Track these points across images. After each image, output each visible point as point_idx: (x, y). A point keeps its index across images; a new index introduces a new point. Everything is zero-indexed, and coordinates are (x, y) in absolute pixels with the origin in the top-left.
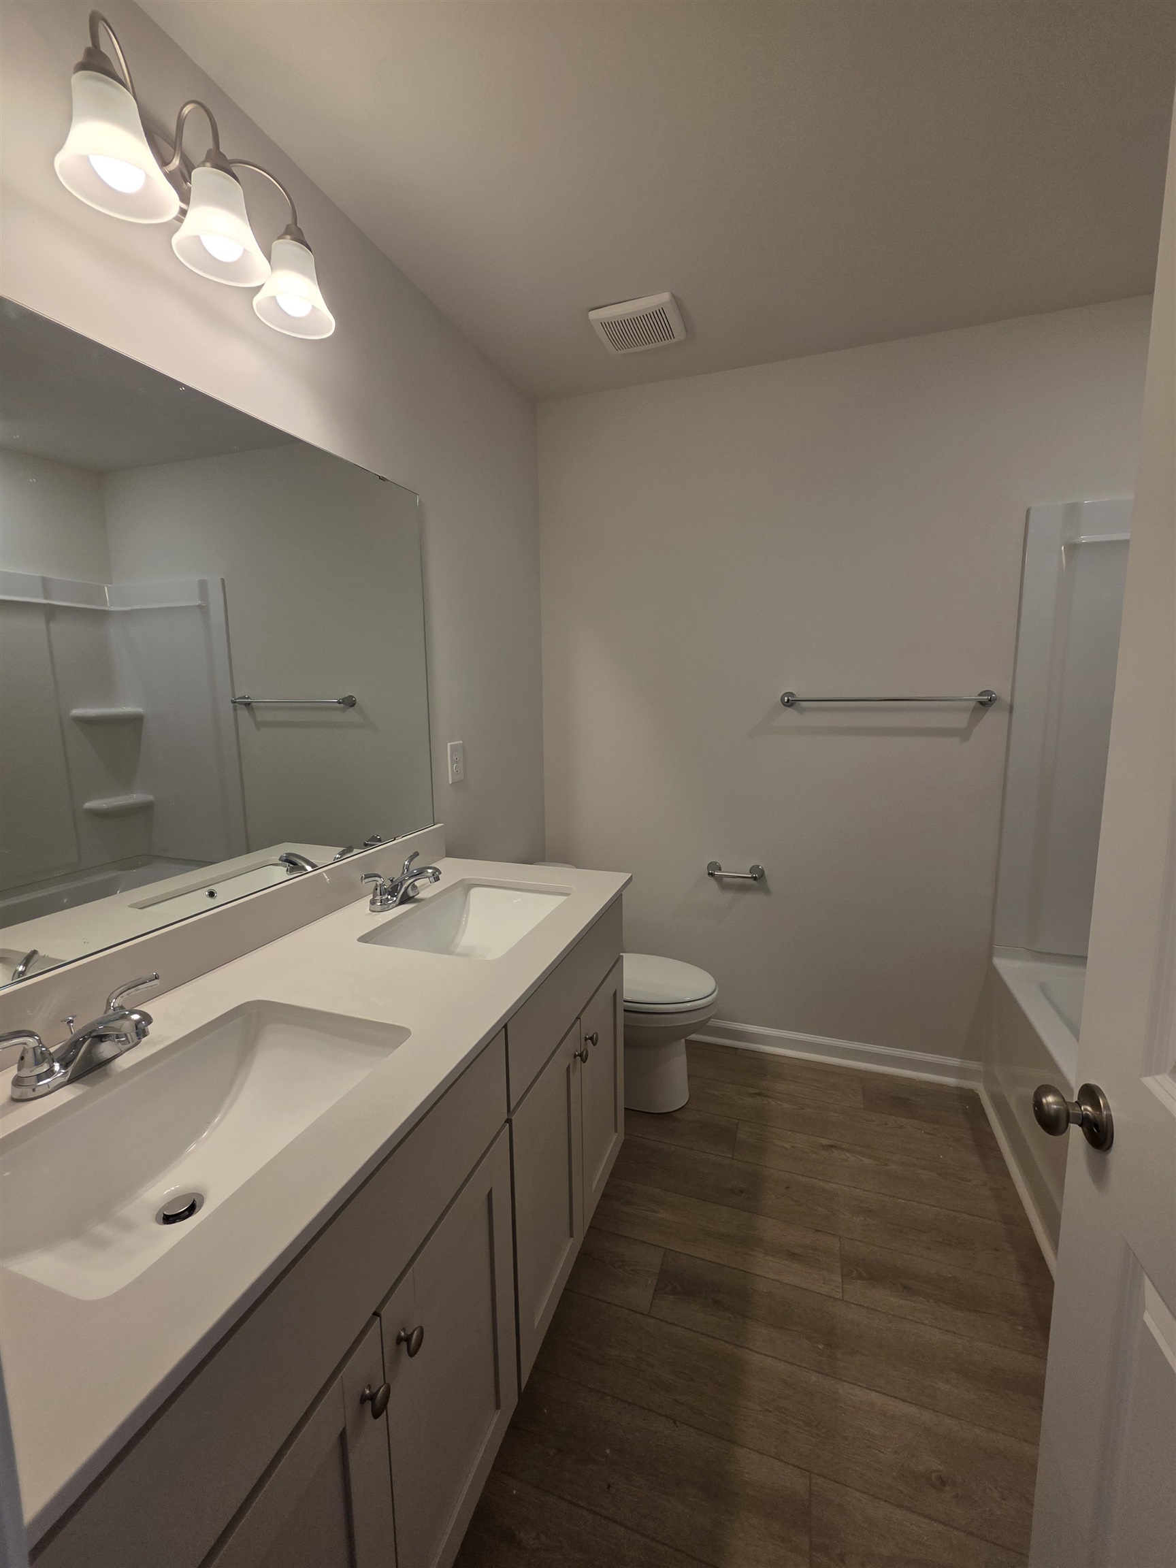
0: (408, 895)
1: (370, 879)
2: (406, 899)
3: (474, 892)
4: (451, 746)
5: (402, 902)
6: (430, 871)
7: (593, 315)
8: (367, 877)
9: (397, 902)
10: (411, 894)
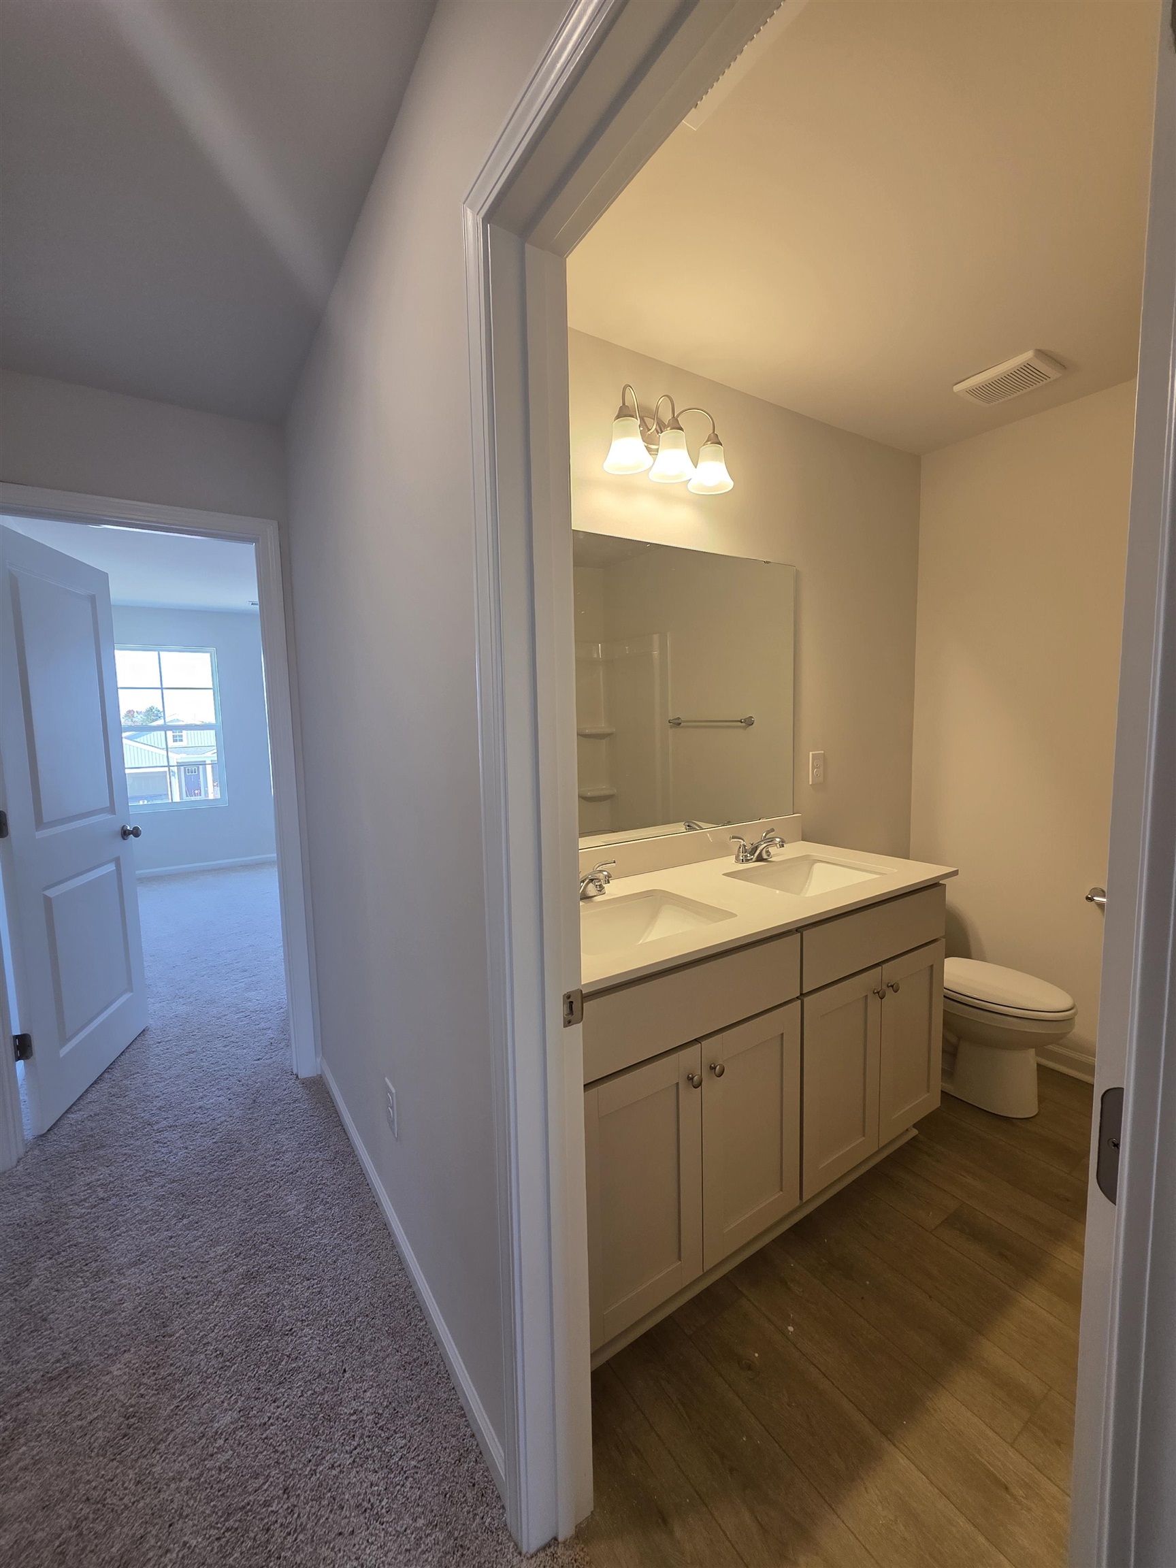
0: (762, 857)
1: (736, 840)
2: (760, 859)
3: (817, 866)
4: (813, 754)
5: (757, 860)
6: (778, 840)
7: (957, 388)
8: (733, 838)
9: (754, 860)
10: (765, 856)
